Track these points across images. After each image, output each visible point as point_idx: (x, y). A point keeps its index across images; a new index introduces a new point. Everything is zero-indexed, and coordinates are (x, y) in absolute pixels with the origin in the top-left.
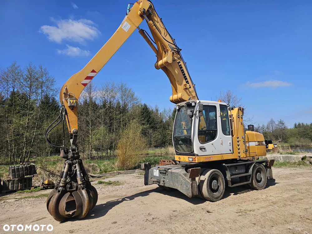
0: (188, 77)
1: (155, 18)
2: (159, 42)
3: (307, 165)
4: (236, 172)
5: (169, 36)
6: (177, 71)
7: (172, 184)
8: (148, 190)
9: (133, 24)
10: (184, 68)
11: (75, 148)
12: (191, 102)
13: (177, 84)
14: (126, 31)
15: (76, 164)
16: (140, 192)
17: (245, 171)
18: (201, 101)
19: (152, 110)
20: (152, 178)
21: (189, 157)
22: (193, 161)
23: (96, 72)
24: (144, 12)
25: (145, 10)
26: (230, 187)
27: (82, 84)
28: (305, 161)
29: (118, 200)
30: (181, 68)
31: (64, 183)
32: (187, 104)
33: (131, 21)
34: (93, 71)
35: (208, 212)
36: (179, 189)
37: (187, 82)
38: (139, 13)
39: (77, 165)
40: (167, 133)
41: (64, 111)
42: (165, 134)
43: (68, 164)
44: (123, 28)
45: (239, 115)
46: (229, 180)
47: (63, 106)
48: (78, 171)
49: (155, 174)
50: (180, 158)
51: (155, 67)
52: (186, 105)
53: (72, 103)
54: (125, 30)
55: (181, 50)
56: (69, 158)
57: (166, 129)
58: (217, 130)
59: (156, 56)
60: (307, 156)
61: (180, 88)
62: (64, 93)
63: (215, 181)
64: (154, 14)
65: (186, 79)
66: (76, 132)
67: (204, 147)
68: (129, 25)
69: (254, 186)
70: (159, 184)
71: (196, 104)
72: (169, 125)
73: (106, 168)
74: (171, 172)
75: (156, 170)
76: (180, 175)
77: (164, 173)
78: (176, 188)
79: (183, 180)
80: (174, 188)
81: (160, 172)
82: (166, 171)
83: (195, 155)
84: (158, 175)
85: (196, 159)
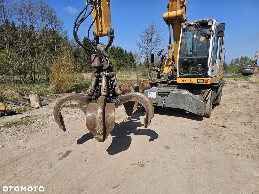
7: (176, 104)
12: (207, 21)
15: (114, 76)
21: (198, 80)
32: (201, 22)
35: (223, 127)
46: (214, 98)
49: (150, 96)
52: (198, 24)
58: (217, 54)
61: (179, 4)
67: (213, 69)
70: (157, 105)
71: (213, 22)
72: (79, 53)
73: (40, 92)
74: (176, 94)
75: (152, 92)
76: (190, 96)
77: (165, 95)
78: (181, 108)
79: (193, 100)
80: (178, 108)
81: (159, 94)
82: (169, 93)
83: (208, 77)
84: (155, 97)
85: (209, 81)
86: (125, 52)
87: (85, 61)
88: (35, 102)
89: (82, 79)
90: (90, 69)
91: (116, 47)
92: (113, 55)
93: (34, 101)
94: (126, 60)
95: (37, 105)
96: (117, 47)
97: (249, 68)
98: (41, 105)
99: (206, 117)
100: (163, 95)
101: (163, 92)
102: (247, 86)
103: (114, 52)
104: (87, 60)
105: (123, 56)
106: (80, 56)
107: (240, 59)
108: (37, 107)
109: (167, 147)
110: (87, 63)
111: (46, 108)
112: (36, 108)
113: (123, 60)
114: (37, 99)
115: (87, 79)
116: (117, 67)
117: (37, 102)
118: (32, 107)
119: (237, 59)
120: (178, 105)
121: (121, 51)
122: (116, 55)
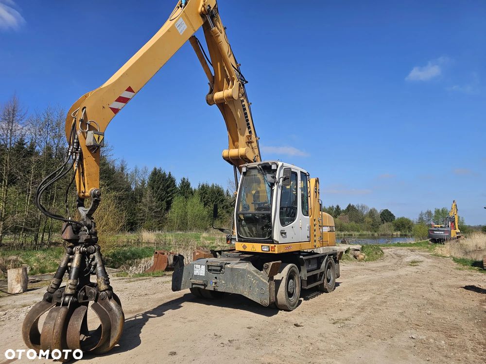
0: (251, 125)
1: (218, 24)
2: (219, 64)
3: (351, 260)
4: (310, 268)
5: (233, 57)
6: (239, 114)
7: (232, 286)
8: (172, 299)
9: (191, 24)
10: (248, 111)
11: (90, 223)
12: (270, 164)
13: (239, 133)
14: (181, 34)
15: (95, 252)
16: (163, 303)
17: (316, 266)
18: (285, 164)
19: (114, 167)
20: (191, 279)
21: (262, 246)
22: (269, 251)
23: (133, 92)
24: (209, 10)
25: (210, 8)
26: (305, 289)
27: (111, 108)
28: (349, 255)
29: (137, 318)
30: (245, 109)
31: (74, 289)
32: (263, 165)
33: (189, 20)
34: (130, 89)
35: (296, 325)
36: (246, 294)
37: (250, 132)
38: (199, 10)
39: (95, 254)
40: (138, 208)
41: (76, 153)
42: (135, 209)
43: (80, 253)
44: (177, 27)
45: (316, 189)
46: (304, 279)
47: (75, 144)
48: (98, 265)
49: (196, 272)
50: (244, 247)
51: (207, 101)
52: (260, 167)
53: (97, 140)
54: (179, 31)
55: (247, 82)
56: (80, 241)
57: (136, 202)
58: (297, 208)
59: (209, 84)
60: (350, 248)
61: (242, 139)
62: (81, 120)
63: (291, 281)
64: (217, 17)
65: (249, 128)
66: (99, 194)
67: (284, 231)
68: (185, 25)
69: (325, 287)
70: (205, 288)
71: (277, 166)
72: (141, 195)
73: (42, 265)
74: (232, 268)
75: (200, 266)
76: (250, 273)
77: (216, 270)
78: (239, 293)
79: (254, 280)
80: (235, 293)
81: (209, 269)
82: (221, 267)
83: (275, 242)
84: (203, 274)
85: (276, 248)
86: (227, 194)
87: (151, 209)
88: (14, 283)
89: (138, 242)
90: (158, 224)
91: (210, 186)
92: (205, 200)
93: (14, 281)
94: (227, 208)
95: (18, 288)
96: (213, 186)
97: (442, 229)
98: (26, 290)
99: (285, 310)
100: (214, 270)
101: (213, 265)
102: (415, 262)
103: (206, 194)
104: (154, 207)
105: (222, 201)
106: (143, 200)
107: (433, 213)
108: (17, 291)
109: (174, 353)
110: (155, 212)
111: (33, 293)
112: (15, 294)
113: (223, 208)
114: (21, 278)
115: (148, 243)
116: (211, 221)
117: (18, 283)
118: (8, 292)
119: (429, 213)
120: (234, 287)
121: (219, 192)
122: (210, 200)
